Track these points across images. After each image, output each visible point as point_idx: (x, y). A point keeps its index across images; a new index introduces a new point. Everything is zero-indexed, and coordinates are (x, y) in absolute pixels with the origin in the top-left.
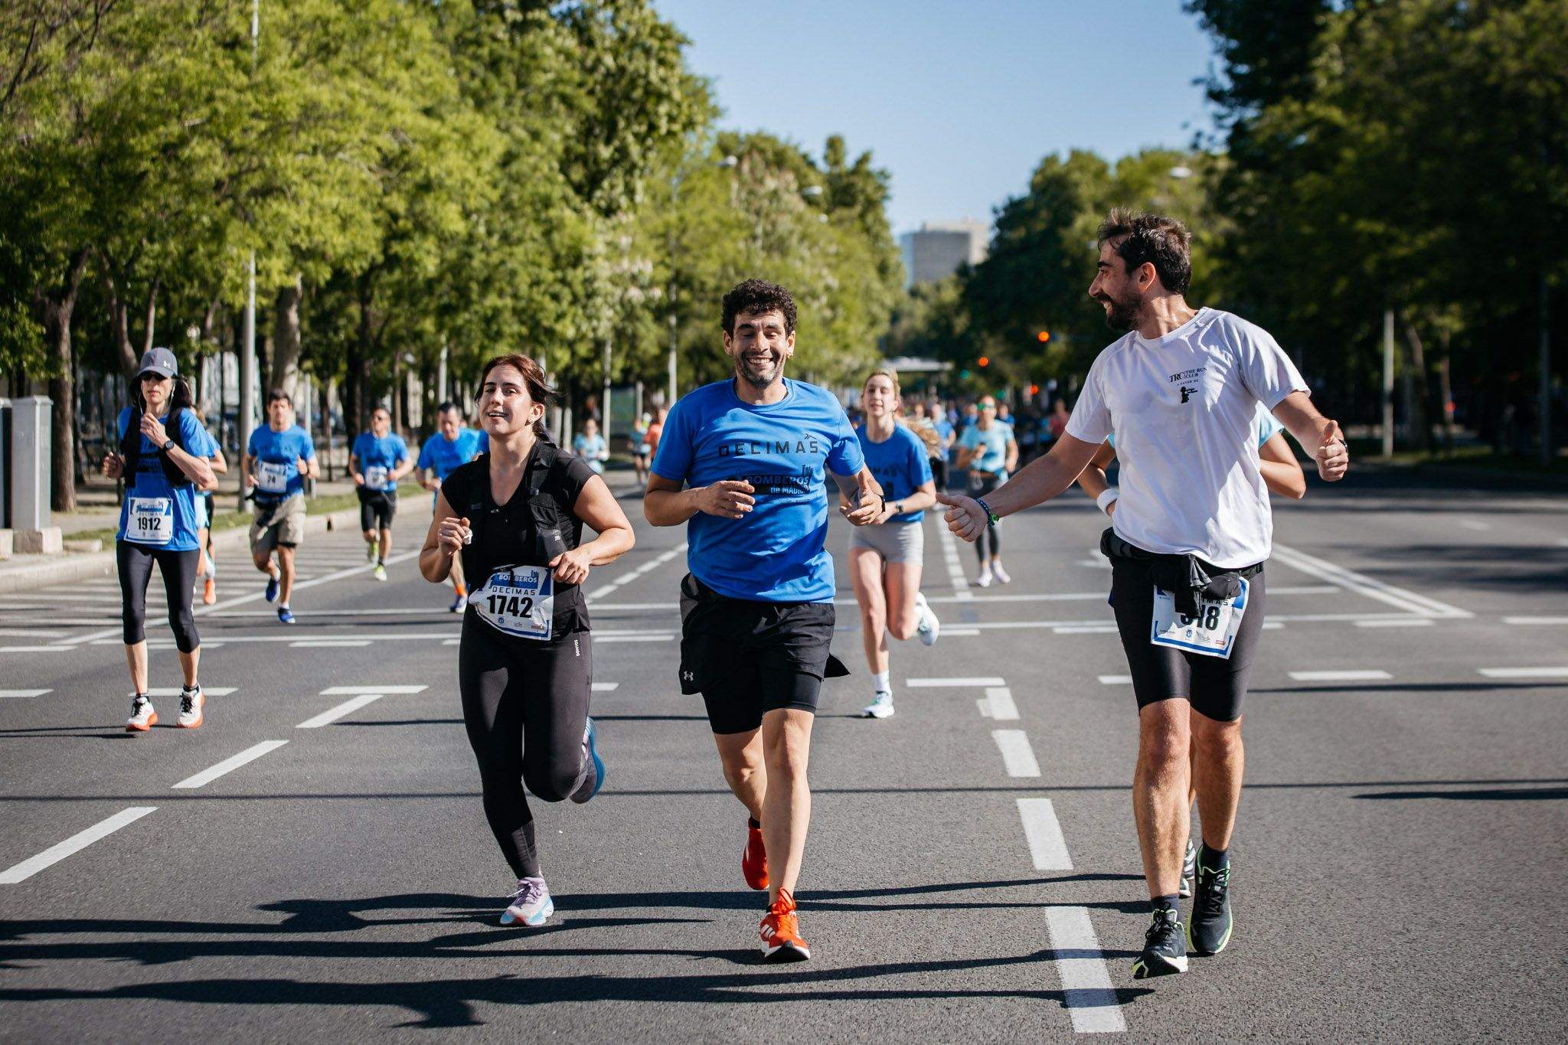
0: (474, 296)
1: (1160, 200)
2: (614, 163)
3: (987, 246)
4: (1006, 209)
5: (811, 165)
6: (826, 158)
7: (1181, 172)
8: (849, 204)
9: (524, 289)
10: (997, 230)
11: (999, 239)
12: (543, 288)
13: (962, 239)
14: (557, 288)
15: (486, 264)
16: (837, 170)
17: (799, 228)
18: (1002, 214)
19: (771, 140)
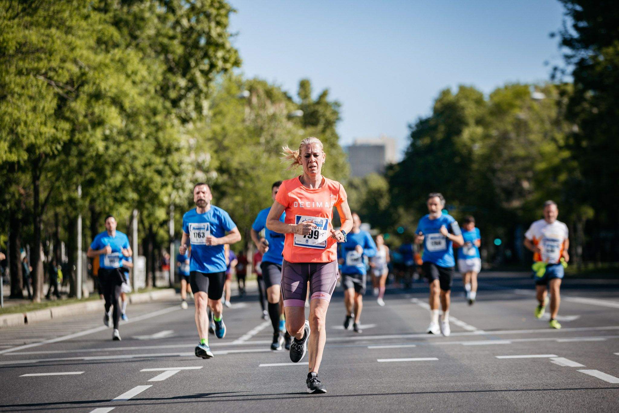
0: (108, 173)
1: (522, 115)
2: (188, 89)
3: (406, 150)
4: (417, 126)
5: (289, 99)
6: (299, 94)
7: (539, 96)
8: (315, 124)
9: (140, 170)
10: (412, 139)
11: (413, 145)
12: (153, 167)
13: (380, 149)
14: (163, 167)
15: (117, 153)
16: (307, 102)
17: (289, 138)
18: (415, 129)
19: (263, 83)
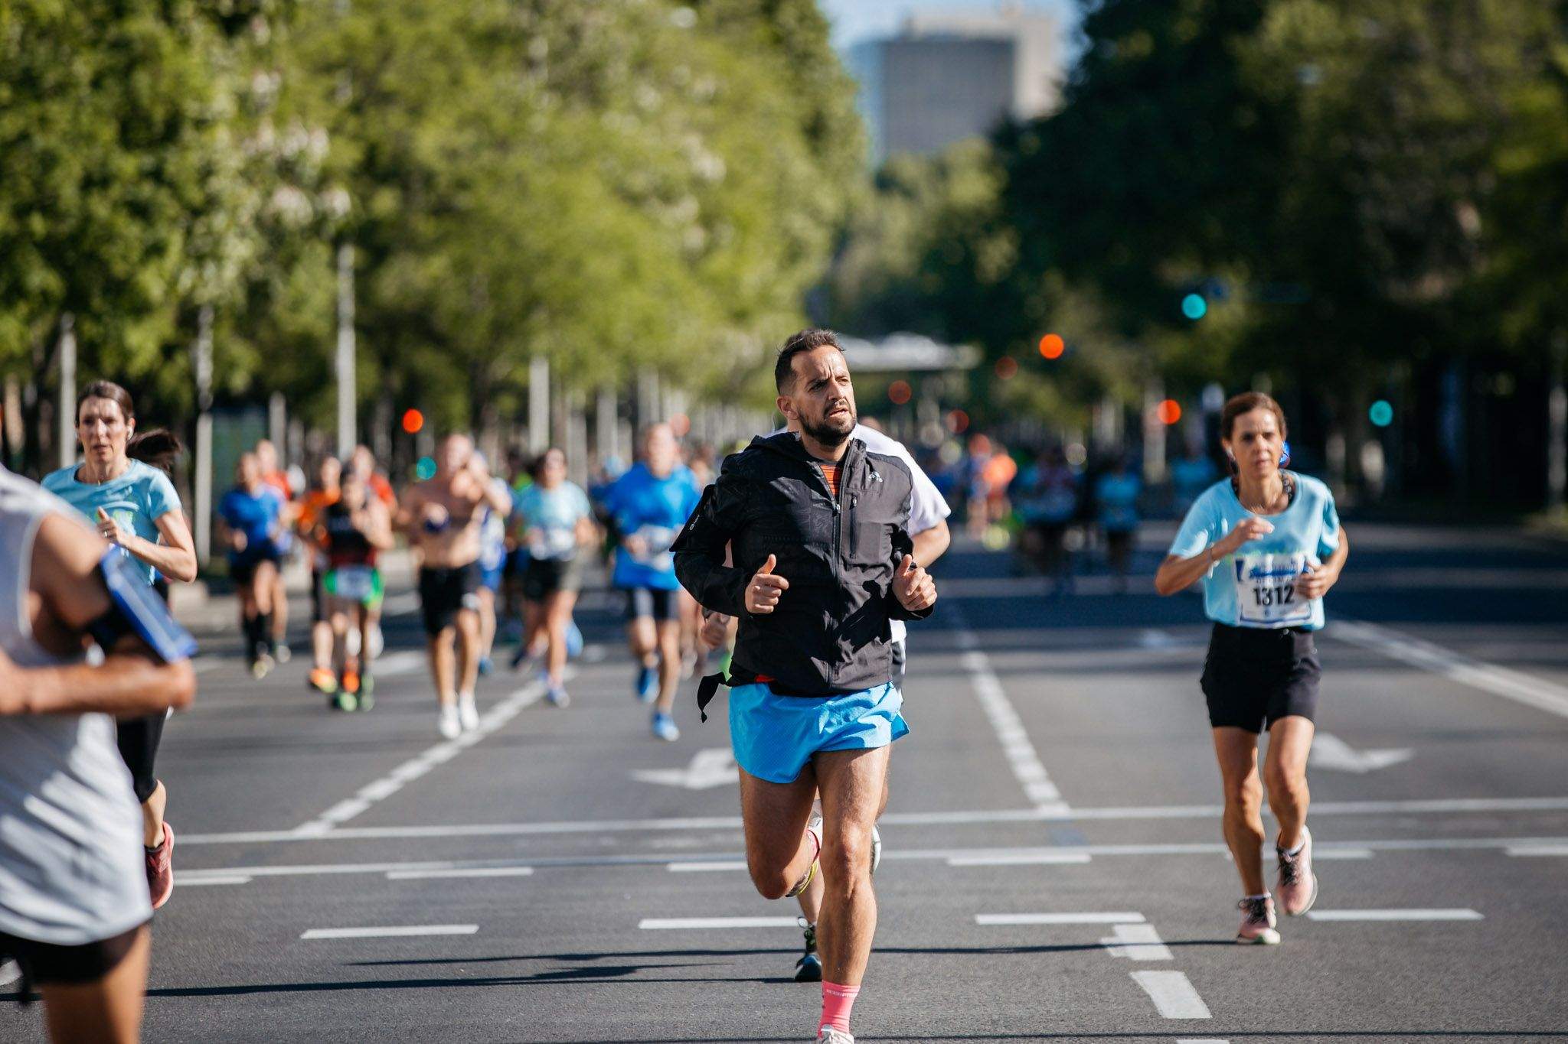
3: (1064, 78)
9: (68, 193)
10: (1086, 40)
11: (1090, 61)
12: (116, 191)
13: (998, 52)
14: (147, 190)
